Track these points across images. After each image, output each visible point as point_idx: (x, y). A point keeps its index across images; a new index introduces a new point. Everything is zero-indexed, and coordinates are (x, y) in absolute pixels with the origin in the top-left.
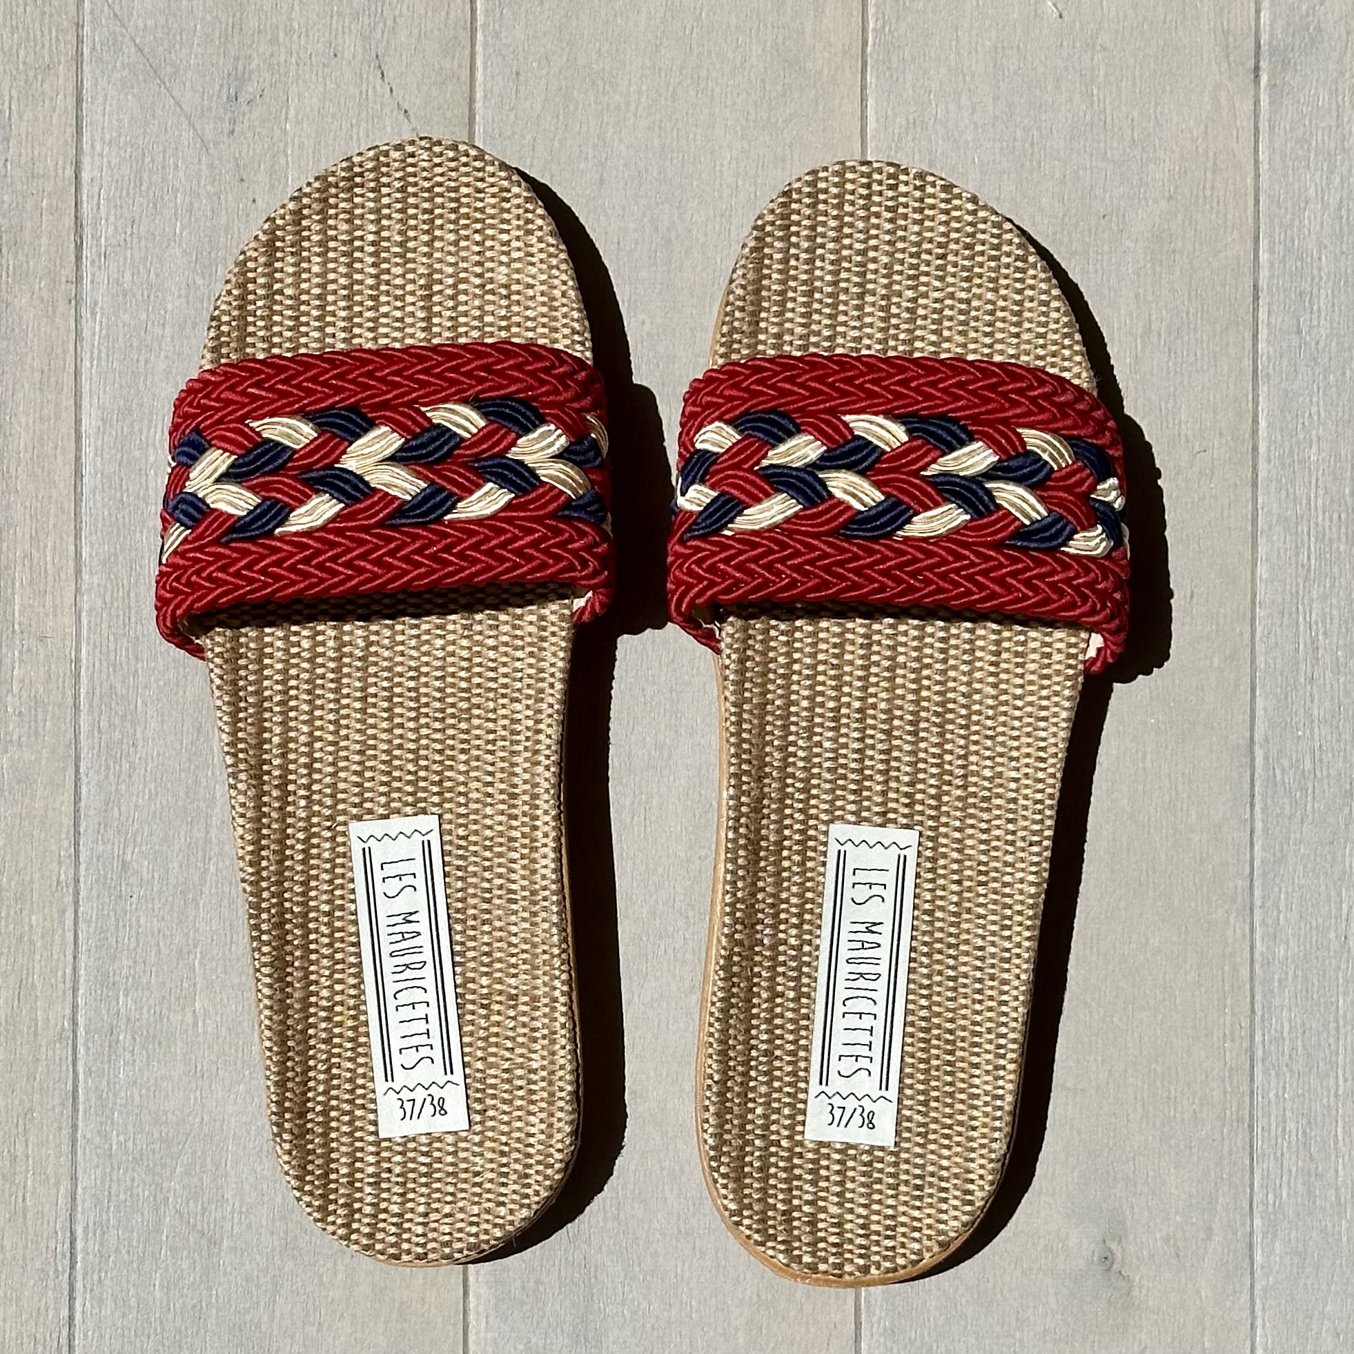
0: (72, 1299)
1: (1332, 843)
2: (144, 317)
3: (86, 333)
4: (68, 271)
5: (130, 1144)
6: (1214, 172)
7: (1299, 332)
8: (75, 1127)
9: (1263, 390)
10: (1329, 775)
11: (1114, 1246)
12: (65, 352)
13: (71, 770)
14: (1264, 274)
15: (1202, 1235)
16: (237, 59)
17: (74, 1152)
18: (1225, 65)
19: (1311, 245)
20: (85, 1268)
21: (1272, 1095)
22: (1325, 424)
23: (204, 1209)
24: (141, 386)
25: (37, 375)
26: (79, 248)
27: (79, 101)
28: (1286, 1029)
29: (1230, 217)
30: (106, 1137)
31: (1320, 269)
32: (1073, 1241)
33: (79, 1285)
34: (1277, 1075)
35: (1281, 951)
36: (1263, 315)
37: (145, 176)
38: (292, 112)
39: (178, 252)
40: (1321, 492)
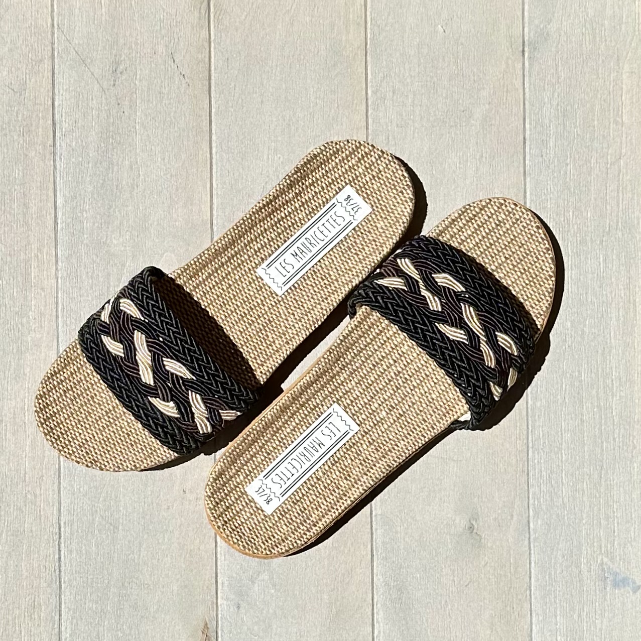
0: (60, 551)
3: (58, 166)
5: (82, 489)
6: (507, 92)
8: (60, 483)
9: (528, 179)
11: (474, 523)
12: (50, 174)
13: (55, 341)
14: (528, 133)
15: (509, 518)
16: (116, 56)
17: (59, 493)
18: (510, 50)
19: (547, 121)
20: (64, 539)
21: (536, 461)
22: (553, 193)
23: (111, 515)
24: (80, 188)
25: (39, 184)
26: (54, 132)
27: (53, 74)
28: (541, 435)
29: (514, 110)
30: (72, 486)
31: (550, 131)
32: (457, 521)
33: (62, 545)
35: (538, 404)
36: (527, 150)
37: (80, 103)
38: (138, 77)
39: (94, 133)
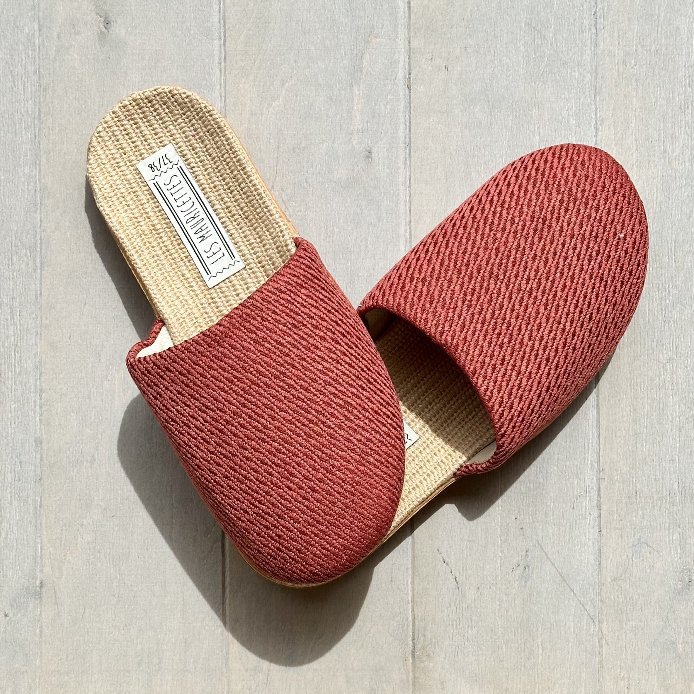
2: (568, 463)
3: (595, 455)
4: (603, 485)
6: (61, 538)
7: (20, 462)
10: (5, 253)
11: (104, 29)
12: (605, 446)
15: (62, 35)
16: (525, 586)
18: (56, 588)
19: (15, 503)
20: (590, 11)
22: (8, 418)
23: (534, 40)
26: (599, 495)
27: (600, 565)
28: (23, 133)
29: (54, 517)
30: (580, 74)
31: (11, 492)
32: (123, 32)
34: (28, 111)
35: (27, 170)
37: (568, 530)
38: (499, 561)
40: (10, 386)
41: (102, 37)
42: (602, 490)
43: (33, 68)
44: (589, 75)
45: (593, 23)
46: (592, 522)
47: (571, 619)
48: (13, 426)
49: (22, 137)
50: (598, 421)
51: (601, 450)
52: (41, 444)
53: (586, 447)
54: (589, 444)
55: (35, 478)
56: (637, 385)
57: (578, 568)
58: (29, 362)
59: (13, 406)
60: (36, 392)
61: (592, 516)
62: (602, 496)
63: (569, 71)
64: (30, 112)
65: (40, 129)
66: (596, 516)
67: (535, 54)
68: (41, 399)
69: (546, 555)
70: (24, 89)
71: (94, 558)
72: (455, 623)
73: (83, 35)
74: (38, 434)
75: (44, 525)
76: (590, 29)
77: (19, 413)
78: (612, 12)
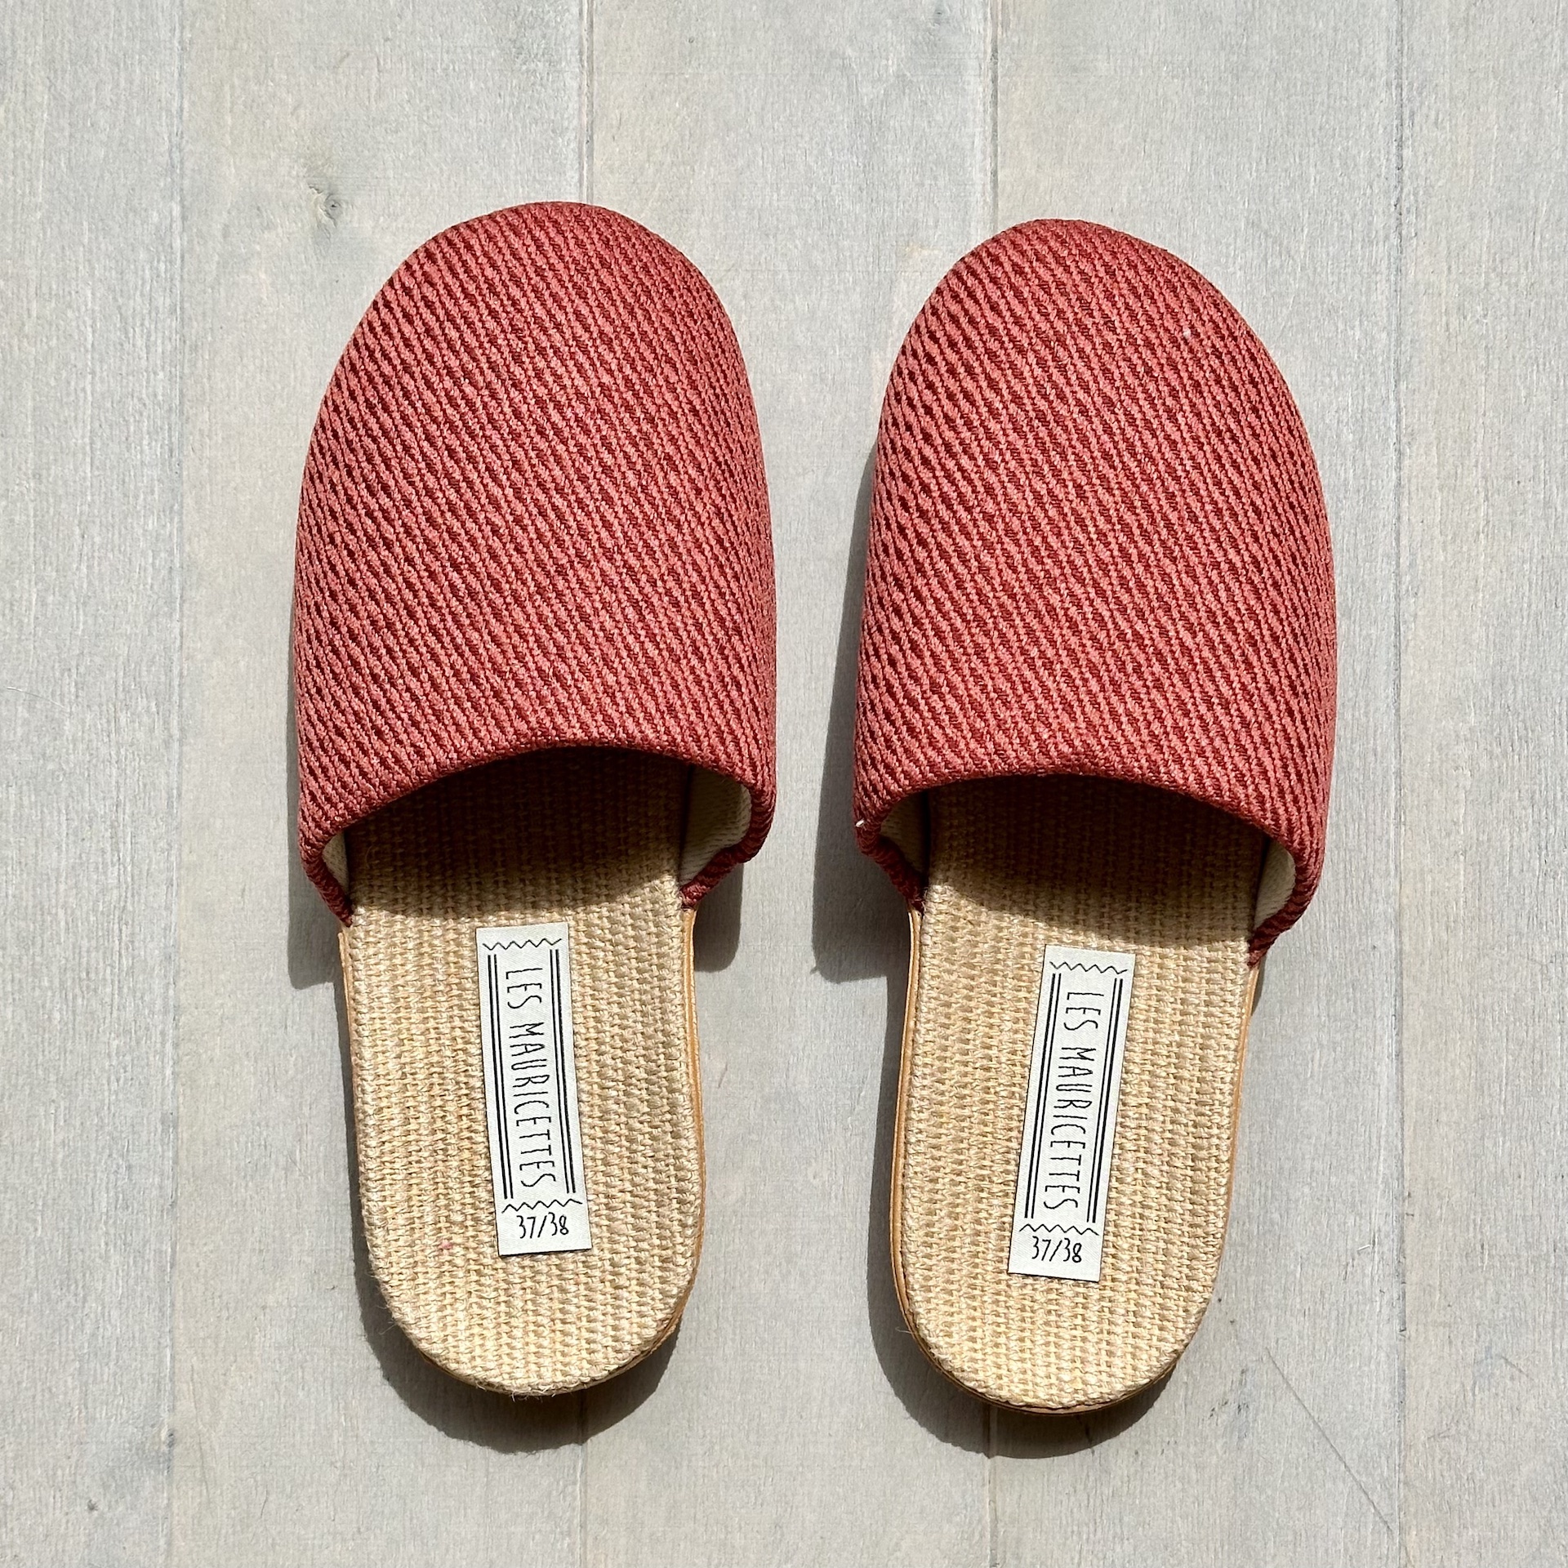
0: (1400, 167)
1: (97, 635)
2: (1333, 1179)
4: (1412, 1226)
7: (129, 1168)
10: (100, 705)
12: (1414, 1143)
13: (1404, 711)
15: (233, 230)
16: (1239, 1448)
18: (206, 1446)
19: (115, 1258)
20: (1387, 199)
22: (103, 1070)
23: (1265, 259)
24: (1334, 1106)
25: (1444, 1118)
26: (1401, 1251)
27: (1402, 1404)
28: (145, 442)
30: (1366, 333)
31: (107, 1233)
32: (368, 225)
34: (155, 396)
35: (151, 523)
37: (1333, 1325)
39: (1299, 1247)
40: (107, 999)
41: (322, 236)
42: (1408, 1239)
43: (168, 301)
44: (1384, 335)
45: (1393, 222)
46: (1386, 1311)
47: (1341, 1524)
48: (114, 1086)
49: (142, 452)
50: (1401, 1088)
51: (1407, 1152)
52: (175, 1127)
53: (1374, 1144)
54: (1379, 1138)
55: (161, 1201)
56: (1485, 1012)
57: (1354, 1411)
58: (151, 946)
59: (115, 1043)
60: (166, 1013)
61: (1386, 1297)
62: (1408, 1251)
63: (1341, 327)
64: (160, 398)
65: (181, 435)
66: (1395, 1296)
67: (1268, 289)
68: (177, 1027)
69: (1286, 1380)
70: (147, 347)
71: (291, 1380)
72: (1085, 1529)
73: (280, 230)
74: (169, 1106)
75: (178, 1305)
76: (1387, 237)
77: (128, 1058)
78: (1435, 200)
